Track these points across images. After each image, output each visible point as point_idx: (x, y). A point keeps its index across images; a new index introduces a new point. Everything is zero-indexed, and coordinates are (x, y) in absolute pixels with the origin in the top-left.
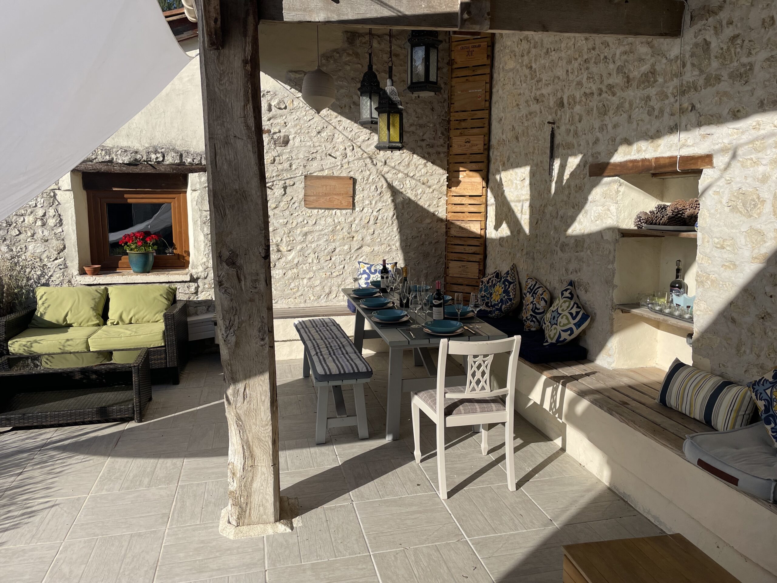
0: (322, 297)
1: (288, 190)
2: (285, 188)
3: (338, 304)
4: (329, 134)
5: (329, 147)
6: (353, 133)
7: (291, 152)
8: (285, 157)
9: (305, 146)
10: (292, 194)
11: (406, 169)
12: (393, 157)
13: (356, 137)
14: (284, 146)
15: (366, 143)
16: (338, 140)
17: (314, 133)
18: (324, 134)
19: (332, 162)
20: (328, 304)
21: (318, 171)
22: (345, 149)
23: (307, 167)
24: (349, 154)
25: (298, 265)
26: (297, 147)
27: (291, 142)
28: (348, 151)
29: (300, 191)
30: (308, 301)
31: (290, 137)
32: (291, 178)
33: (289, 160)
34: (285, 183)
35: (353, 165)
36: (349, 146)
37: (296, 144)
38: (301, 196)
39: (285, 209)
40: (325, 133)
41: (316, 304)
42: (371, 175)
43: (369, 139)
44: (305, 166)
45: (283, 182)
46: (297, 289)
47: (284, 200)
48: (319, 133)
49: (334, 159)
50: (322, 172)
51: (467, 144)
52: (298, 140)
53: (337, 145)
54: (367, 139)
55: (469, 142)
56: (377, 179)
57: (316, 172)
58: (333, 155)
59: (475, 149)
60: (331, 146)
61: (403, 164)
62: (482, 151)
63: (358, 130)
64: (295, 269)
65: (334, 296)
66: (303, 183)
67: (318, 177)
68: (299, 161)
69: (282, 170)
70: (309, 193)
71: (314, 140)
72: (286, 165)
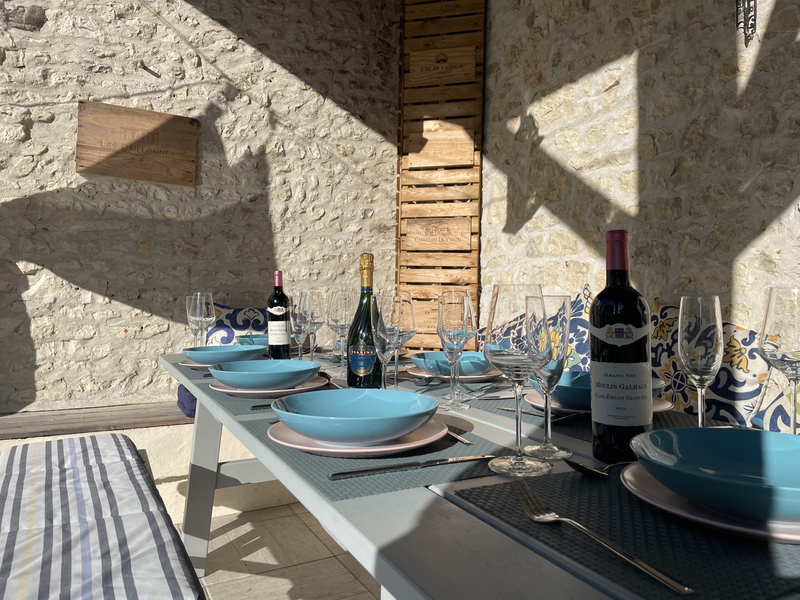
0: (114, 385)
1: (36, 131)
2: (27, 125)
3: (156, 399)
4: (144, 23)
5: (144, 49)
6: (200, 31)
7: (48, 45)
8: (30, 54)
9: (83, 38)
10: (44, 140)
11: (312, 121)
12: (286, 95)
13: (206, 39)
14: (31, 30)
15: (229, 56)
16: (165, 40)
17: (108, 15)
18: (133, 22)
19: (148, 82)
20: (130, 399)
21: (115, 97)
22: (182, 60)
23: (86, 85)
24: (190, 71)
25: (55, 308)
26: (65, 37)
27: (49, 24)
28: (188, 65)
29: (66, 135)
30: (78, 395)
31: (48, 12)
32: (45, 104)
33: (40, 63)
34: (29, 113)
35: (197, 97)
36: (190, 56)
37: (63, 31)
38: (70, 147)
39: (25, 172)
40: (136, 20)
41: (97, 401)
42: (239, 124)
43: (234, 49)
44: (82, 83)
45: (24, 110)
46: (49, 365)
47: (24, 152)
48: (120, 16)
49: (154, 77)
50: (123, 100)
51: (440, 65)
52: (66, 23)
53: (161, 49)
54: (230, 47)
55: (445, 61)
56: (251, 134)
57: (110, 98)
58: (151, 68)
59: (458, 75)
60: (149, 48)
61: (305, 110)
62: (472, 78)
63: (212, 27)
64: (46, 319)
65: (146, 381)
66: (75, 120)
67: (113, 109)
68: (66, 68)
69: (23, 82)
70: (90, 140)
71: (107, 29)
72: (35, 73)
